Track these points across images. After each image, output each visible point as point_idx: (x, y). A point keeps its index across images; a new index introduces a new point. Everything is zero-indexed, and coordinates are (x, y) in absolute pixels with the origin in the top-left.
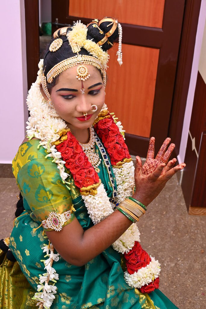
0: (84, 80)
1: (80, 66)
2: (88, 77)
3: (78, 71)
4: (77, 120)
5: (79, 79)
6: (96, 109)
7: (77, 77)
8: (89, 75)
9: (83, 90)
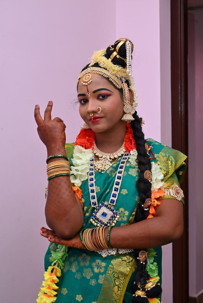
2: (90, 82)
3: (84, 78)
6: (100, 110)
9: (88, 93)
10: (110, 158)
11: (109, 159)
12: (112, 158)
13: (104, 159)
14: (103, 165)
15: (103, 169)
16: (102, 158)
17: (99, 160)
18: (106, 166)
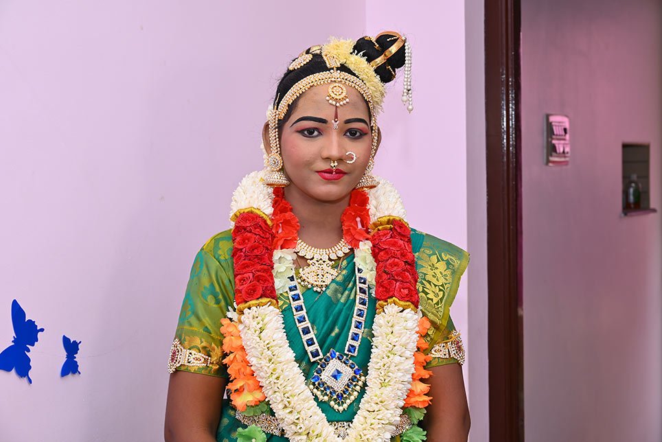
0: (338, 104)
1: (337, 84)
2: (345, 102)
3: (330, 90)
4: (317, 177)
5: (330, 101)
6: (353, 158)
7: (328, 98)
8: (347, 100)
9: (336, 121)
10: (330, 260)
11: (329, 262)
12: (332, 258)
13: (318, 261)
14: (318, 275)
15: (320, 283)
16: (313, 261)
17: (309, 265)
18: (325, 277)
